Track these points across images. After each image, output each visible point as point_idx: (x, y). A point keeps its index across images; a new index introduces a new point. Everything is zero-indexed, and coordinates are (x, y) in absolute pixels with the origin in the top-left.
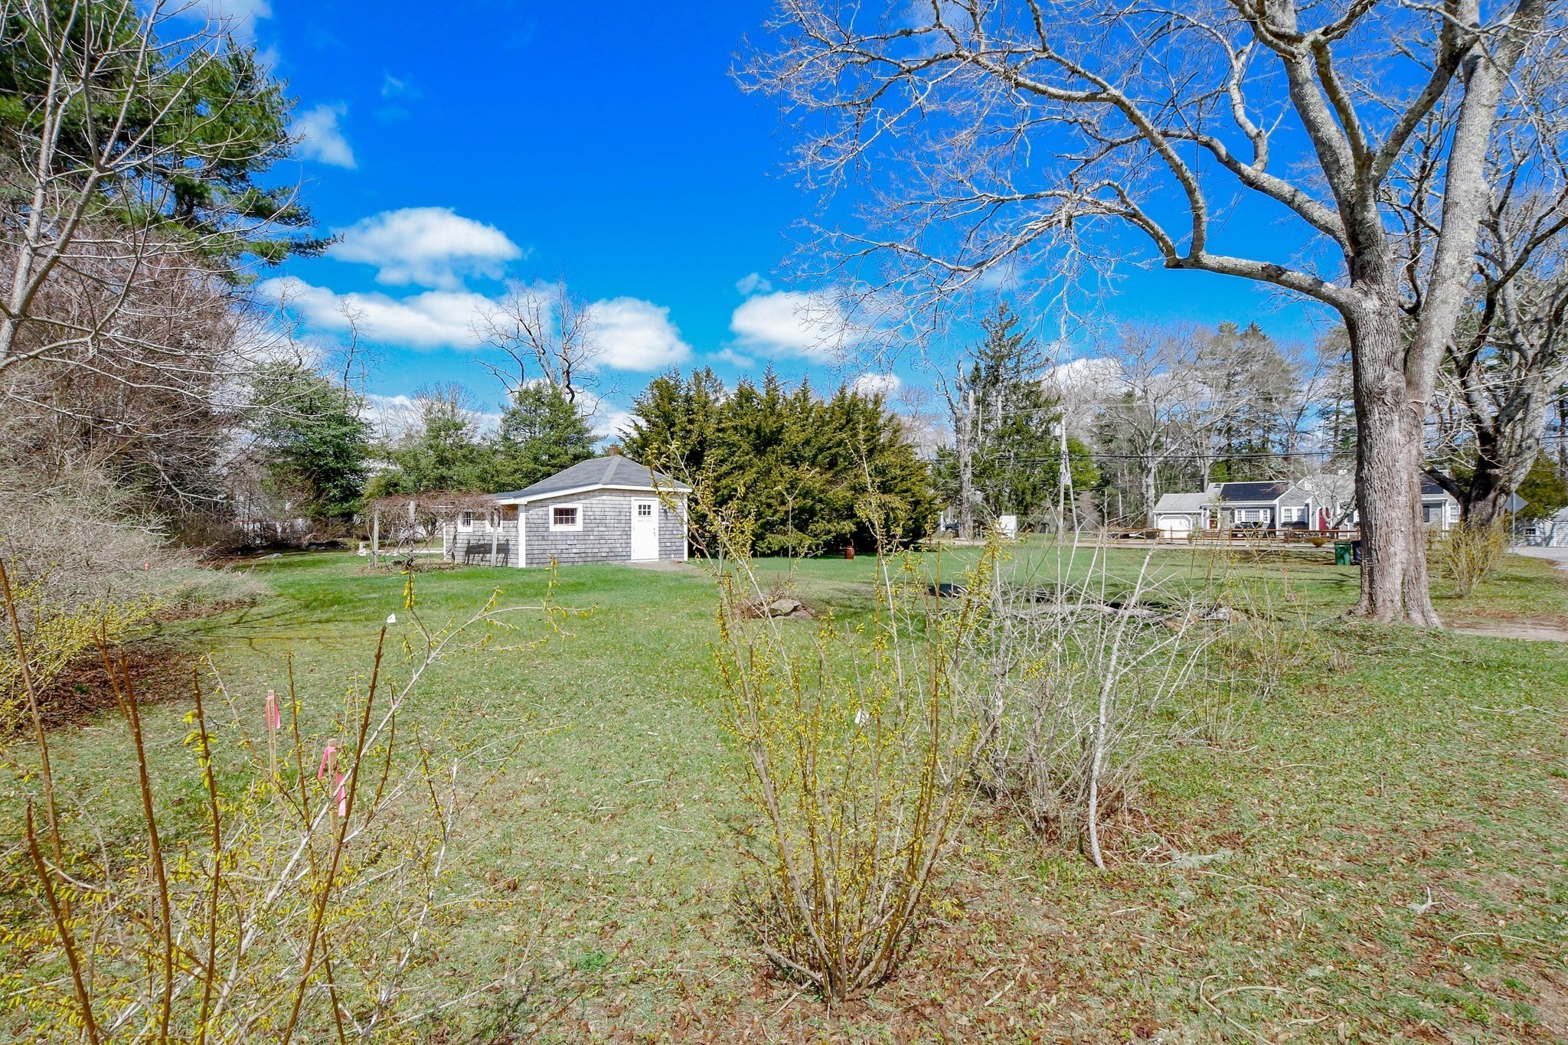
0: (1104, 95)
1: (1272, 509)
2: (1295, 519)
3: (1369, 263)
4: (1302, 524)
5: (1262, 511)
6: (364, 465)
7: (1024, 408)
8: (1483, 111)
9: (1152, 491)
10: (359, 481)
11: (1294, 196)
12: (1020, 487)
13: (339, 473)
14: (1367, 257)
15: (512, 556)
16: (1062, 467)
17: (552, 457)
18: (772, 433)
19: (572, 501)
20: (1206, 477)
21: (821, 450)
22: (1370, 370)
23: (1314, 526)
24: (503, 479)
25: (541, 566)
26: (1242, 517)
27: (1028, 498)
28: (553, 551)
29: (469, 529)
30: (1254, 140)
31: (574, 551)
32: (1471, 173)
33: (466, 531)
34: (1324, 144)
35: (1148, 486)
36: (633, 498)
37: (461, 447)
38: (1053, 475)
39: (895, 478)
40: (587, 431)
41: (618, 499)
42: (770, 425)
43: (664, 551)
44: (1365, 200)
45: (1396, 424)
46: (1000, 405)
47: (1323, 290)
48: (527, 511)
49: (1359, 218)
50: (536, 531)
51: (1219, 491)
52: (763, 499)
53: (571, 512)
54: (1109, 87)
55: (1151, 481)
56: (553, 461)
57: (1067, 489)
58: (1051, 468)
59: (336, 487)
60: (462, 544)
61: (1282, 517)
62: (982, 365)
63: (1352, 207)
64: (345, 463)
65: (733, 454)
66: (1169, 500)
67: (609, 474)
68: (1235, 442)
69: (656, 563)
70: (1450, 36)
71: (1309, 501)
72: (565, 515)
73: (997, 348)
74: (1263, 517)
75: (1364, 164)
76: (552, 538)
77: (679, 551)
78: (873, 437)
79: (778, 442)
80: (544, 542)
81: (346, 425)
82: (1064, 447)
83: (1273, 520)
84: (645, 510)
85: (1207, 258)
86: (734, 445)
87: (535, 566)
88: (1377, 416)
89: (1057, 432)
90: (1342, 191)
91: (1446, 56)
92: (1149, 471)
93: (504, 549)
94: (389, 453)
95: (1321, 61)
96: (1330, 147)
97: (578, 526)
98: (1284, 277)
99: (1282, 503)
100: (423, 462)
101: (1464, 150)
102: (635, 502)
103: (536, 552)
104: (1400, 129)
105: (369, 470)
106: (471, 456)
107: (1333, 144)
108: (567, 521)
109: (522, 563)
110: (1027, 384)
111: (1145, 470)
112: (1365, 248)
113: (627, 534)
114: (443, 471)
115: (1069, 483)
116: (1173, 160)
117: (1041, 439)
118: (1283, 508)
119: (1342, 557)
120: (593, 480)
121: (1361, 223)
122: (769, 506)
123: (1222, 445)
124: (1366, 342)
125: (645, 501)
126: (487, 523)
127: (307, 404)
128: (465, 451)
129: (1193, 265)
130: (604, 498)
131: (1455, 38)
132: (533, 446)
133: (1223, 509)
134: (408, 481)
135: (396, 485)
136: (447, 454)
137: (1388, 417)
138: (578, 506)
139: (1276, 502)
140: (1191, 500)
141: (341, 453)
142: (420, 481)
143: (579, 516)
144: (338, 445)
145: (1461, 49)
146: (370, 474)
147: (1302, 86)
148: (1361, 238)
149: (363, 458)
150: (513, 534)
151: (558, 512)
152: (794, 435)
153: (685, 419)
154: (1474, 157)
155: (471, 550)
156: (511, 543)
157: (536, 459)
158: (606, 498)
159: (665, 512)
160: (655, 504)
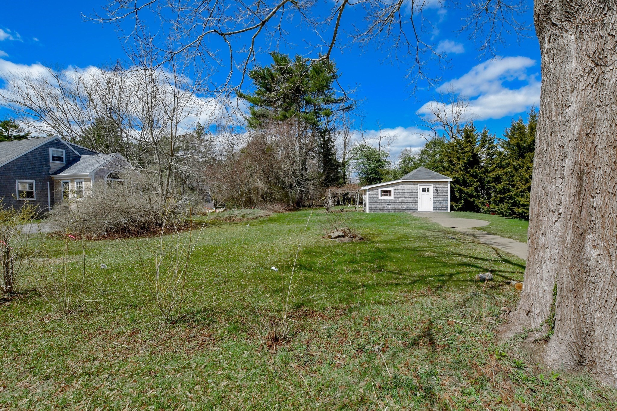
19: (389, 187)
28: (380, 207)
31: (389, 207)
36: (419, 185)
41: (412, 186)
43: (436, 208)
48: (369, 191)
50: (373, 199)
53: (389, 192)
69: (431, 213)
76: (379, 202)
77: (444, 208)
80: (376, 203)
84: (425, 190)
87: (373, 213)
97: (392, 197)
103: (373, 207)
108: (387, 195)
109: (367, 210)
113: (416, 200)
125: (426, 186)
138: (392, 189)
143: (392, 193)
151: (383, 192)
158: (405, 185)
159: (437, 190)
160: (431, 187)
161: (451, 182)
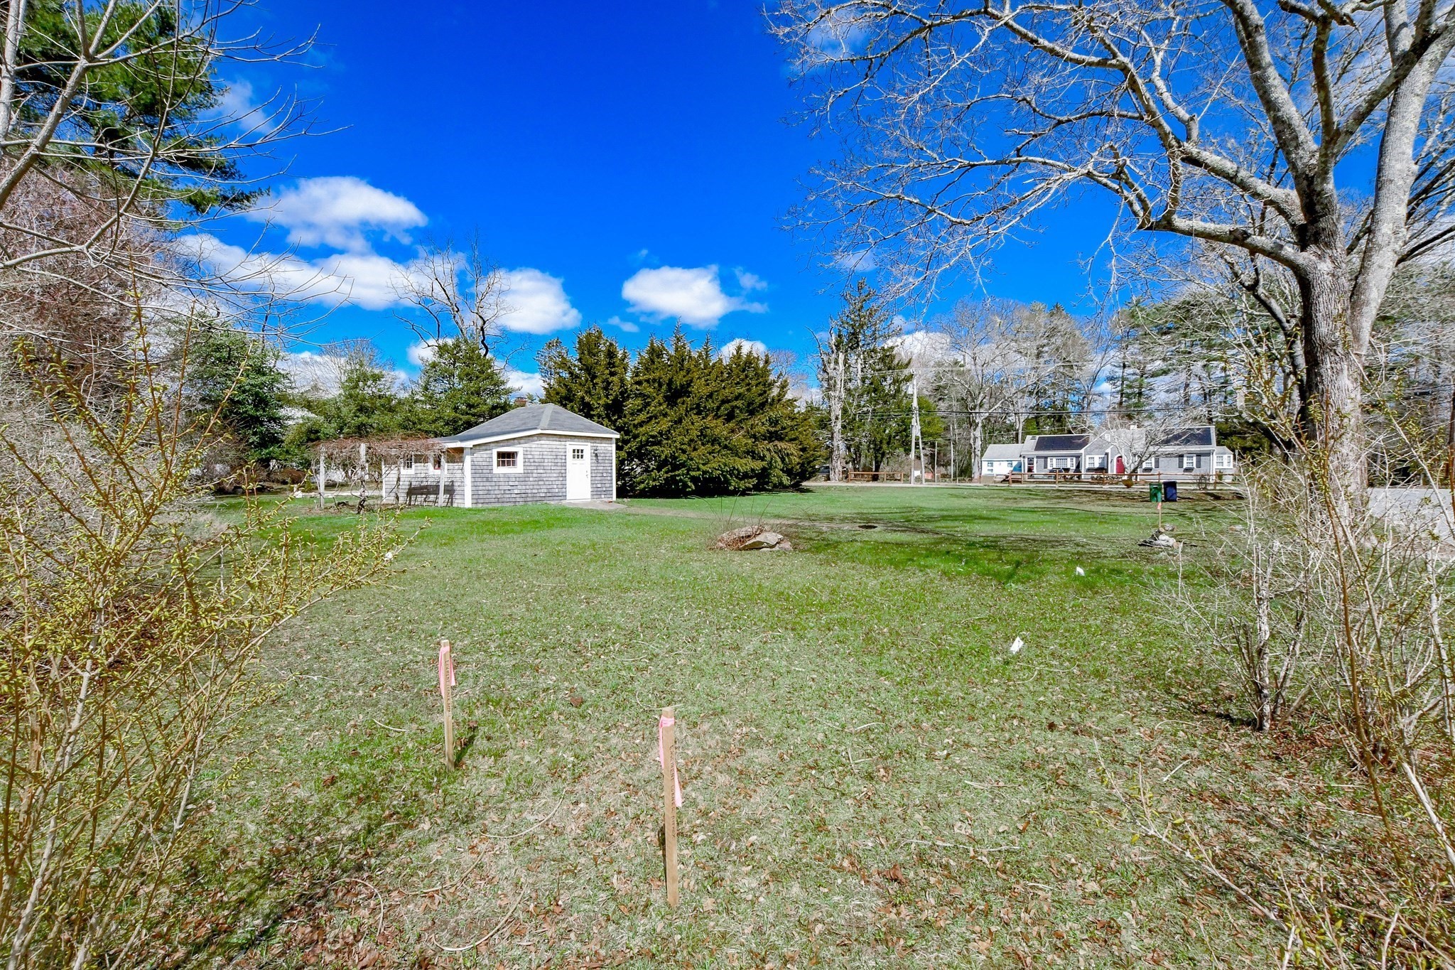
0: (1114, 62)
1: (1078, 457)
2: (1097, 466)
3: (1324, 229)
4: (1102, 469)
5: (1069, 459)
6: (282, 412)
7: (880, 370)
8: (1416, 99)
9: (979, 443)
10: (277, 428)
11: (1237, 172)
12: (878, 437)
13: (256, 420)
14: (1322, 225)
15: (457, 497)
16: (914, 420)
17: (470, 406)
18: (682, 386)
19: (513, 445)
20: (1020, 431)
21: (723, 402)
22: (1324, 324)
23: (1112, 471)
24: (425, 426)
25: (485, 506)
26: (1053, 463)
27: (885, 446)
28: (496, 492)
29: (411, 471)
30: (1186, 125)
31: (516, 491)
32: (1404, 153)
33: (410, 474)
34: (1283, 122)
35: (975, 438)
36: (568, 443)
37: (380, 397)
38: (905, 428)
39: (785, 428)
40: (503, 383)
41: (554, 444)
42: (680, 380)
43: (596, 492)
44: (1326, 173)
45: (1346, 372)
46: (859, 367)
47: (1283, 252)
48: (472, 454)
49: (1318, 189)
50: (481, 473)
51: (1034, 443)
52: (677, 444)
53: (511, 455)
54: (1119, 54)
55: (978, 432)
56: (473, 411)
57: (917, 439)
58: (903, 422)
59: (255, 434)
60: (404, 485)
61: (1086, 464)
62: (844, 333)
63: (1310, 180)
64: (264, 411)
65: (648, 404)
66: (993, 449)
67: (545, 421)
68: (1042, 402)
69: (590, 503)
70: (1426, 22)
71: (1108, 451)
72: (506, 458)
73: (857, 318)
74: (1070, 464)
75: (1332, 139)
76: (495, 479)
77: (607, 492)
78: (765, 392)
79: (688, 394)
80: (488, 484)
81: (264, 374)
82: (915, 404)
83: (1078, 466)
84: (578, 454)
85: (1179, 222)
86: (649, 397)
87: (480, 505)
88: (1329, 366)
89: (910, 392)
90: (1299, 164)
91: (1418, 41)
92: (977, 425)
93: (450, 490)
94: (309, 402)
95: (1322, 37)
96: (1290, 125)
97: (519, 468)
98: (1249, 240)
99: (1087, 453)
100: (345, 410)
101: (1398, 134)
102: (570, 446)
103: (480, 492)
104: (1362, 110)
105: (289, 418)
106: (389, 407)
107: (1293, 122)
108: (509, 464)
109: (468, 503)
110: (883, 349)
111: (973, 424)
112: (1321, 216)
113: (563, 476)
114: (363, 418)
115: (919, 435)
116: (1163, 128)
117: (894, 397)
118: (1088, 457)
119: (1155, 495)
120: (529, 426)
121: (1319, 194)
122: (684, 451)
123: (1031, 405)
124: (1321, 299)
125: (578, 445)
126: (430, 465)
127: (225, 354)
128: (382, 401)
129: (1165, 227)
130: (542, 442)
131: (1430, 24)
132: (454, 396)
133: (1038, 457)
134: (330, 428)
135: (317, 432)
136: (367, 404)
137: (1339, 366)
138: (518, 448)
139: (1082, 451)
140: (1013, 450)
141: (261, 402)
142: (341, 429)
143: (520, 459)
144: (257, 394)
145: (1433, 35)
146: (291, 422)
147: (1265, 70)
148: (1318, 208)
149: (281, 407)
150: (458, 476)
151: (501, 455)
152: (700, 388)
153: (607, 372)
154: (1406, 141)
155: (412, 491)
156: (456, 484)
157: (456, 409)
158: (544, 442)
159: (596, 455)
160: (587, 448)
161: (617, 440)
